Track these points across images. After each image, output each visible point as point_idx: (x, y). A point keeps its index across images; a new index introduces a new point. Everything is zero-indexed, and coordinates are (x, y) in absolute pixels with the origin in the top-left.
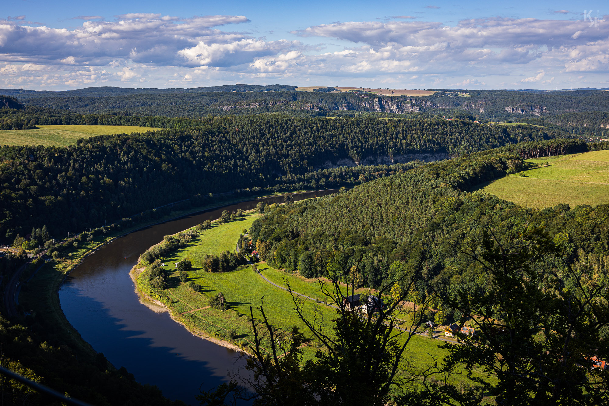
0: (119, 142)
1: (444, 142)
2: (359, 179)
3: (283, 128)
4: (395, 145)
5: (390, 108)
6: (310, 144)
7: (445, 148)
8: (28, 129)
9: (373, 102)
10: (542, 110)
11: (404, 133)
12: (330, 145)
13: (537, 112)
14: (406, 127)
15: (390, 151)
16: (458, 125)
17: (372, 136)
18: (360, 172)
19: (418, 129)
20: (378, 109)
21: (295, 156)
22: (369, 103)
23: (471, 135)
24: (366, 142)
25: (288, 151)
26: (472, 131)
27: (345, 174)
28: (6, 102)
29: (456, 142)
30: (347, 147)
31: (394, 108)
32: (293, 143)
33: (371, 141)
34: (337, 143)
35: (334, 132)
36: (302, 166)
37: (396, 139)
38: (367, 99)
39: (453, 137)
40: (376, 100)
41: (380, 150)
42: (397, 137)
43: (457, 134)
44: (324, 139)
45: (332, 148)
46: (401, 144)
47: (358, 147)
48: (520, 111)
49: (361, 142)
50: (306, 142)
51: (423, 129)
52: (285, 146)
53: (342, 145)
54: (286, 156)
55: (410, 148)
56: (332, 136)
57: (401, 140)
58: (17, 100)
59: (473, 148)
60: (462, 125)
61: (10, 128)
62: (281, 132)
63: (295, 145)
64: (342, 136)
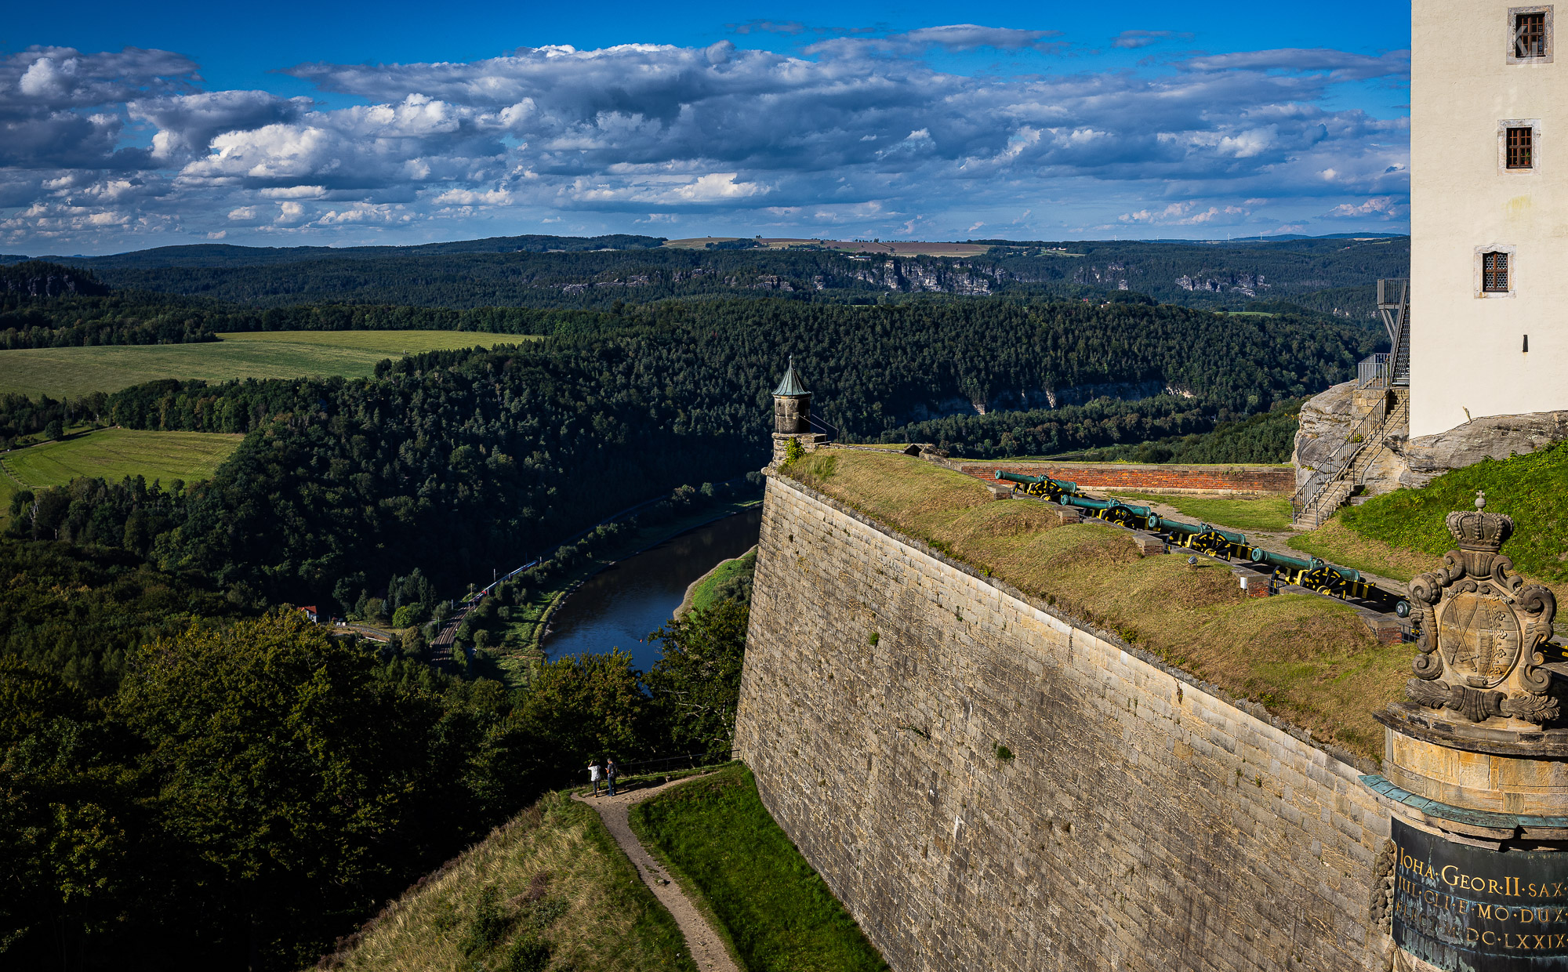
0: (489, 366)
1: (1155, 355)
2: (1002, 443)
3: (811, 329)
4: (1055, 366)
5: (921, 282)
6: (877, 364)
7: (1158, 368)
8: (196, 341)
9: (881, 270)
10: (1256, 284)
11: (1070, 336)
12: (920, 366)
13: (1246, 289)
14: (1071, 322)
15: (1048, 377)
16: (1174, 316)
17: (1004, 343)
18: (997, 427)
19: (1095, 328)
20: (894, 286)
21: (853, 393)
22: (873, 274)
23: (1208, 340)
24: (994, 358)
25: (836, 382)
26: (1207, 329)
27: (967, 433)
28: (69, 280)
29: (1179, 354)
30: (957, 371)
31: (930, 282)
32: (842, 362)
33: (1003, 356)
34: (933, 362)
35: (922, 337)
36: (870, 415)
37: (1055, 349)
38: (868, 263)
39: (1171, 343)
40: (889, 265)
41: (1024, 376)
42: (1055, 347)
43: (1179, 337)
44: (905, 352)
45: (926, 373)
46: (1067, 360)
47: (979, 371)
48: (1208, 287)
49: (984, 359)
50: (870, 361)
51: (1107, 326)
52: (826, 370)
53: (945, 366)
54: (834, 394)
55: (1088, 369)
56: (919, 346)
57: (1067, 353)
58: (92, 277)
59: (1218, 367)
60: (1184, 316)
61: (152, 340)
62: (811, 339)
63: (846, 367)
64: (940, 344)
